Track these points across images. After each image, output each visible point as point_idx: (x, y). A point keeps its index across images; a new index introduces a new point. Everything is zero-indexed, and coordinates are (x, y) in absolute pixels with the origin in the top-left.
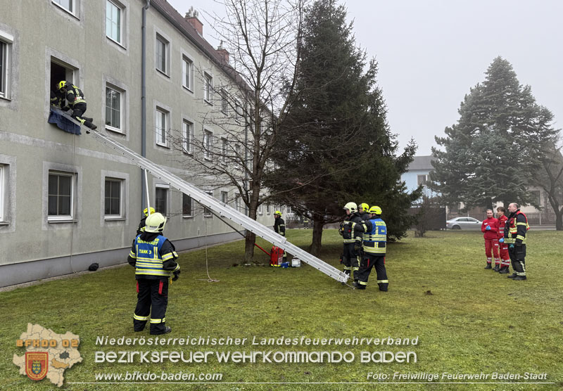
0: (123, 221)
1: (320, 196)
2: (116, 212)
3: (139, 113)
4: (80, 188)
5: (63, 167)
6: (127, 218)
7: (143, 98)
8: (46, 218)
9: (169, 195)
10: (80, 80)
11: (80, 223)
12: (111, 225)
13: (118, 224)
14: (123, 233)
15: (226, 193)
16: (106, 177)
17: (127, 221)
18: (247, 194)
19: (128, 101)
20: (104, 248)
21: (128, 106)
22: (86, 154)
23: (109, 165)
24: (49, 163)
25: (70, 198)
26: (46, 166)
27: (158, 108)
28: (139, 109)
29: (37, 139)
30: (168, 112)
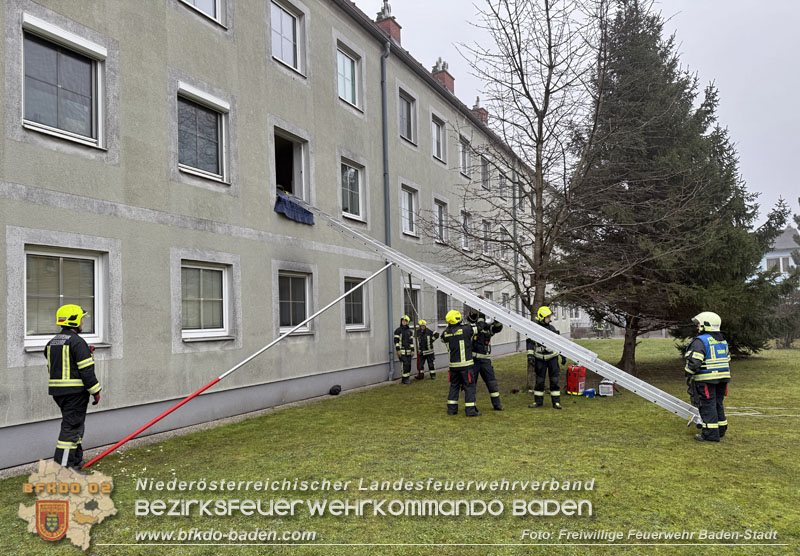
0: (367, 331)
1: (638, 291)
2: (359, 321)
3: (382, 195)
4: (316, 291)
5: (295, 266)
6: (372, 327)
7: (385, 174)
8: (278, 330)
9: (421, 297)
10: (310, 155)
11: (317, 335)
12: (353, 337)
13: (362, 336)
14: (368, 348)
15: (491, 293)
16: (346, 277)
17: (372, 332)
18: (528, 292)
19: (368, 180)
20: (347, 366)
21: (368, 185)
22: (322, 249)
23: (348, 261)
24: (279, 262)
25: (304, 304)
26: (275, 265)
27: (404, 187)
28: (381, 189)
29: (263, 233)
30: (415, 191)
